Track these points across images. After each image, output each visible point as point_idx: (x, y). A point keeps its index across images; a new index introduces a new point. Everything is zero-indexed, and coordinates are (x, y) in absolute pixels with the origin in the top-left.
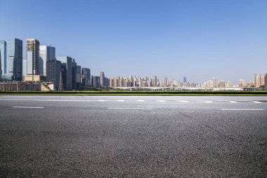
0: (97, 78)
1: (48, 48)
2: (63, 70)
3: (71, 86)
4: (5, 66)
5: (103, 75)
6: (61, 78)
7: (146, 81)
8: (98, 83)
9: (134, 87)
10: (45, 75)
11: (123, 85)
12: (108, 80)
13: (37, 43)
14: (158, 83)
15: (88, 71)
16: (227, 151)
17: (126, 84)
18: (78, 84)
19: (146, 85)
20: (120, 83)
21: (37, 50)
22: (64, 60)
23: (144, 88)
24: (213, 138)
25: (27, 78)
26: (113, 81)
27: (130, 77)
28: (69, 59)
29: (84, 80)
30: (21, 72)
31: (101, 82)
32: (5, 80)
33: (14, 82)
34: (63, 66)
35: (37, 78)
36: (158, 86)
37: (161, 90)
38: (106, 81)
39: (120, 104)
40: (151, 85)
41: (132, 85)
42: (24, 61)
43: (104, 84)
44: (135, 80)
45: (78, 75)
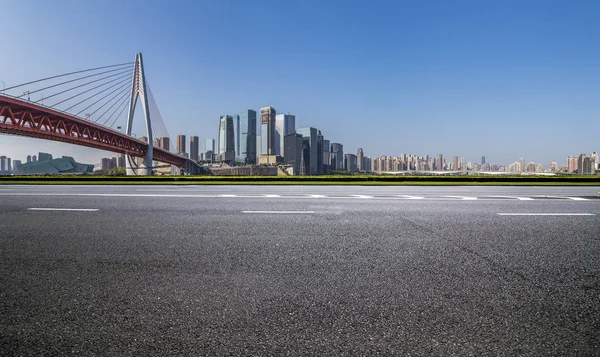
0: (353, 157)
1: (287, 118)
2: (305, 147)
3: (316, 170)
4: (239, 146)
5: (362, 154)
6: (302, 159)
7: (427, 161)
8: (354, 166)
9: (409, 171)
10: (282, 155)
11: (391, 169)
12: (369, 161)
13: (273, 112)
14: (444, 165)
15: (340, 147)
16: (511, 301)
17: (396, 167)
18: (325, 166)
19: (427, 167)
20: (388, 166)
21: (273, 120)
22: (306, 133)
23: (423, 172)
24: (480, 274)
25: (262, 161)
26: (376, 161)
27: (402, 156)
28: (313, 131)
29: (333, 161)
30: (255, 153)
31: (359, 164)
32: (239, 164)
33: (247, 166)
34: (306, 141)
35: (272, 160)
36: (445, 169)
37: (448, 174)
38: (366, 162)
39: (270, 203)
40: (435, 168)
41: (405, 169)
42: (258, 138)
43: (363, 167)
44: (410, 159)
45: (325, 154)
